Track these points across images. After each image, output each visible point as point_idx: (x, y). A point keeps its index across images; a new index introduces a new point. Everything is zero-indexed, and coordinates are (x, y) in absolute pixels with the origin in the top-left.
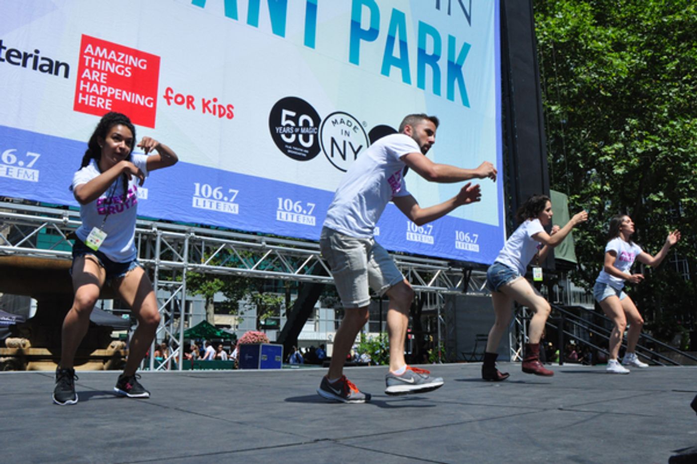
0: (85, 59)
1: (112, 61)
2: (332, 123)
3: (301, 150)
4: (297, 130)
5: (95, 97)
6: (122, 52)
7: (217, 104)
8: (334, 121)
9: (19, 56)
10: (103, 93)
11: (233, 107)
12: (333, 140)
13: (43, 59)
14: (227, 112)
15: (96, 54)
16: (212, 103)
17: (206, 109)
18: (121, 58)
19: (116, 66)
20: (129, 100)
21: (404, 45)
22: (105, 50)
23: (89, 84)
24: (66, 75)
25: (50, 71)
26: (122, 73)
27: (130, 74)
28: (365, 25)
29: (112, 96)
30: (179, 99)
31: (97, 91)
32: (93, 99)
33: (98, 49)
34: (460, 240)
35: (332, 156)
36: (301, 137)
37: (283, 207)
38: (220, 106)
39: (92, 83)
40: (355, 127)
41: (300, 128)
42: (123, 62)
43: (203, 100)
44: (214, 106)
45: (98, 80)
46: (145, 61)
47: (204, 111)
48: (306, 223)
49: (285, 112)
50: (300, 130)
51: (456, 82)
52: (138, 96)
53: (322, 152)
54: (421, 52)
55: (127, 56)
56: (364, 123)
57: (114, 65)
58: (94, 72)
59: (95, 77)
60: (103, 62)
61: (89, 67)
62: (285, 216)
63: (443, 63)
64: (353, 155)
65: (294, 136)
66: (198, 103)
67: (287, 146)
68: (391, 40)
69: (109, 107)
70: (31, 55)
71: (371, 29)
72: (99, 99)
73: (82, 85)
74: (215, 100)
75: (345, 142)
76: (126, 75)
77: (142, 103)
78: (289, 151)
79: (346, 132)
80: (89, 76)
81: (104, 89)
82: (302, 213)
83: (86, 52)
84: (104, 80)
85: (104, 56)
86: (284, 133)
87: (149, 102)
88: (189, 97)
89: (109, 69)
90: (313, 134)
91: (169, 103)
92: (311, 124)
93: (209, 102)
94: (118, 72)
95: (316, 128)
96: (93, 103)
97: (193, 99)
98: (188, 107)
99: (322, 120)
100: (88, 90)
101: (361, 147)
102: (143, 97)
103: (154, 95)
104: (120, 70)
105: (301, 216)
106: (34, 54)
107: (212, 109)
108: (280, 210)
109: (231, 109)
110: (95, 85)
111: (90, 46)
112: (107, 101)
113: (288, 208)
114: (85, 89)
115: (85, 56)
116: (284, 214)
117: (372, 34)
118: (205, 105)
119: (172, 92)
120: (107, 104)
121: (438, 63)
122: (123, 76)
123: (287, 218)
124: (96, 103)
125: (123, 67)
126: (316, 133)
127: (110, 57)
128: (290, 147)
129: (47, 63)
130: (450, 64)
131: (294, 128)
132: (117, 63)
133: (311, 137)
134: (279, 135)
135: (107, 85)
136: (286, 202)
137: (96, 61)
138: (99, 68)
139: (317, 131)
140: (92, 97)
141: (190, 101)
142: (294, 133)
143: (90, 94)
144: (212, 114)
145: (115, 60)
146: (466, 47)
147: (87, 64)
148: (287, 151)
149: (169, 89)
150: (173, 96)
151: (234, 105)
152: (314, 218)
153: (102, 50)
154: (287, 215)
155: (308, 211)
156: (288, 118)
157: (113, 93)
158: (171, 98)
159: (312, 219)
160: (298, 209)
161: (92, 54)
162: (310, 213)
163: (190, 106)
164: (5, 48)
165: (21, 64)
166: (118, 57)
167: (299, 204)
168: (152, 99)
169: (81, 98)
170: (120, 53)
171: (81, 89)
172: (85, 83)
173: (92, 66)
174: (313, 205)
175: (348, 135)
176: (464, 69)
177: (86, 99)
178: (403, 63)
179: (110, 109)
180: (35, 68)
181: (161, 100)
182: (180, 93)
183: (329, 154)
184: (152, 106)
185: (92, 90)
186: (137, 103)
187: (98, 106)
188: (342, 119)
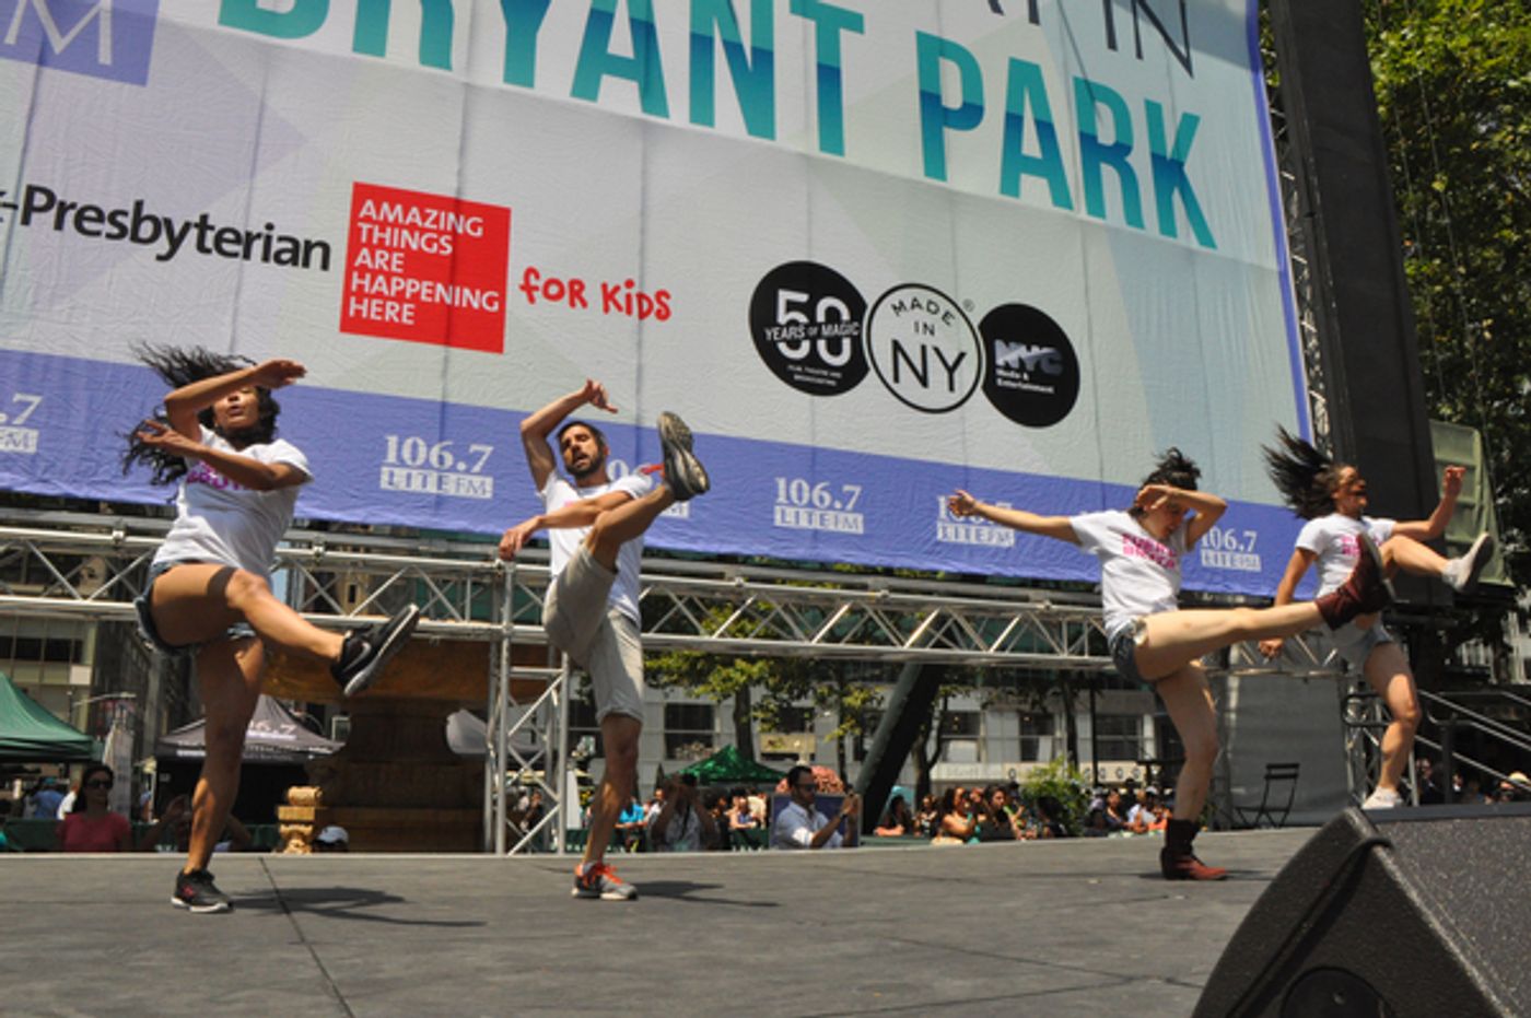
0: (360, 229)
1: (412, 228)
2: (892, 311)
3: (825, 373)
4: (814, 331)
5: (381, 302)
6: (434, 207)
7: (634, 291)
8: (897, 305)
9: (237, 241)
10: (398, 293)
11: (668, 296)
12: (897, 347)
13: (281, 239)
14: (656, 306)
15: (382, 218)
16: (624, 291)
17: (611, 304)
18: (431, 219)
19: (421, 236)
20: (449, 301)
21: (1046, 130)
22: (399, 208)
23: (368, 276)
24: (325, 266)
25: (294, 261)
26: (435, 248)
27: (449, 249)
28: (953, 98)
29: (416, 296)
30: (554, 290)
31: (384, 289)
32: (378, 305)
33: (386, 206)
34: (1211, 547)
35: (896, 379)
36: (822, 345)
37: (788, 497)
38: (641, 296)
39: (375, 273)
40: (947, 314)
41: (820, 325)
42: (434, 227)
43: (604, 286)
44: (628, 297)
45: (385, 268)
46: (479, 220)
47: (606, 309)
48: (842, 528)
49: (784, 296)
50: (820, 331)
51: (1176, 197)
52: (467, 292)
53: (872, 373)
54: (1088, 140)
55: (443, 214)
56: (968, 304)
57: (417, 234)
58: (378, 253)
59: (380, 262)
60: (396, 231)
61: (369, 244)
62: (793, 515)
63: (1140, 160)
64: (945, 374)
65: (806, 346)
66: (593, 294)
67: (791, 367)
68: (1013, 122)
69: (409, 318)
70: (259, 236)
71: (965, 104)
72: (389, 304)
73: (356, 281)
74: (630, 284)
75: (924, 348)
76: (442, 252)
77: (475, 305)
78: (797, 377)
79: (925, 326)
80: (368, 262)
81: (398, 284)
82: (831, 507)
83: (363, 213)
84: (398, 266)
85: (396, 219)
86: (784, 340)
87: (490, 301)
88: (573, 283)
89: (407, 244)
90: (850, 336)
91: (532, 300)
92: (845, 315)
93: (617, 289)
94: (425, 249)
95: (856, 324)
96: (378, 313)
97: (582, 287)
98: (572, 304)
99: (870, 303)
100: (367, 290)
101: (962, 356)
102: (478, 293)
103: (501, 285)
104: (429, 243)
105: (830, 515)
106: (265, 232)
107: (622, 302)
108: (780, 504)
109: (663, 299)
110: (381, 278)
111: (369, 203)
112: (406, 306)
113: (800, 498)
114: (361, 287)
115: (360, 224)
116: (790, 511)
117: (971, 114)
118: (609, 296)
119: (537, 276)
120: (406, 313)
121: (1129, 159)
122: (437, 255)
123: (797, 521)
124: (382, 314)
125: (435, 236)
126: (856, 333)
127: (409, 219)
128: (799, 369)
129: (289, 245)
130: (1158, 160)
131: (807, 326)
132: (423, 231)
133: (846, 343)
134: (774, 344)
135: (405, 276)
136: (794, 486)
137: (382, 230)
138: (387, 243)
139: (859, 329)
140: (375, 302)
141: (576, 291)
142: (806, 338)
143: (371, 297)
144: (624, 313)
145: (420, 223)
146: (1189, 123)
147: (364, 239)
148: (792, 378)
150: (540, 283)
151: (670, 292)
152: (860, 518)
153: (392, 208)
154: (797, 514)
155: (845, 504)
156: (791, 306)
157: (415, 290)
158: (536, 288)
159: (855, 521)
160: (822, 499)
161: (374, 217)
162: (850, 506)
163: (577, 301)
164: (212, 228)
165: (241, 253)
166: (424, 217)
167: (824, 489)
168: (495, 294)
169: (353, 306)
170: (428, 211)
171: (354, 288)
172: (362, 276)
173: (375, 241)
174: (857, 490)
175: (932, 333)
176: (1190, 169)
177: (364, 308)
178: (1049, 164)
179: (411, 322)
180: (266, 258)
181: (515, 296)
182: (555, 276)
183: (889, 377)
184: (496, 307)
185: (376, 288)
186: (464, 304)
187: (387, 318)
188: (915, 300)
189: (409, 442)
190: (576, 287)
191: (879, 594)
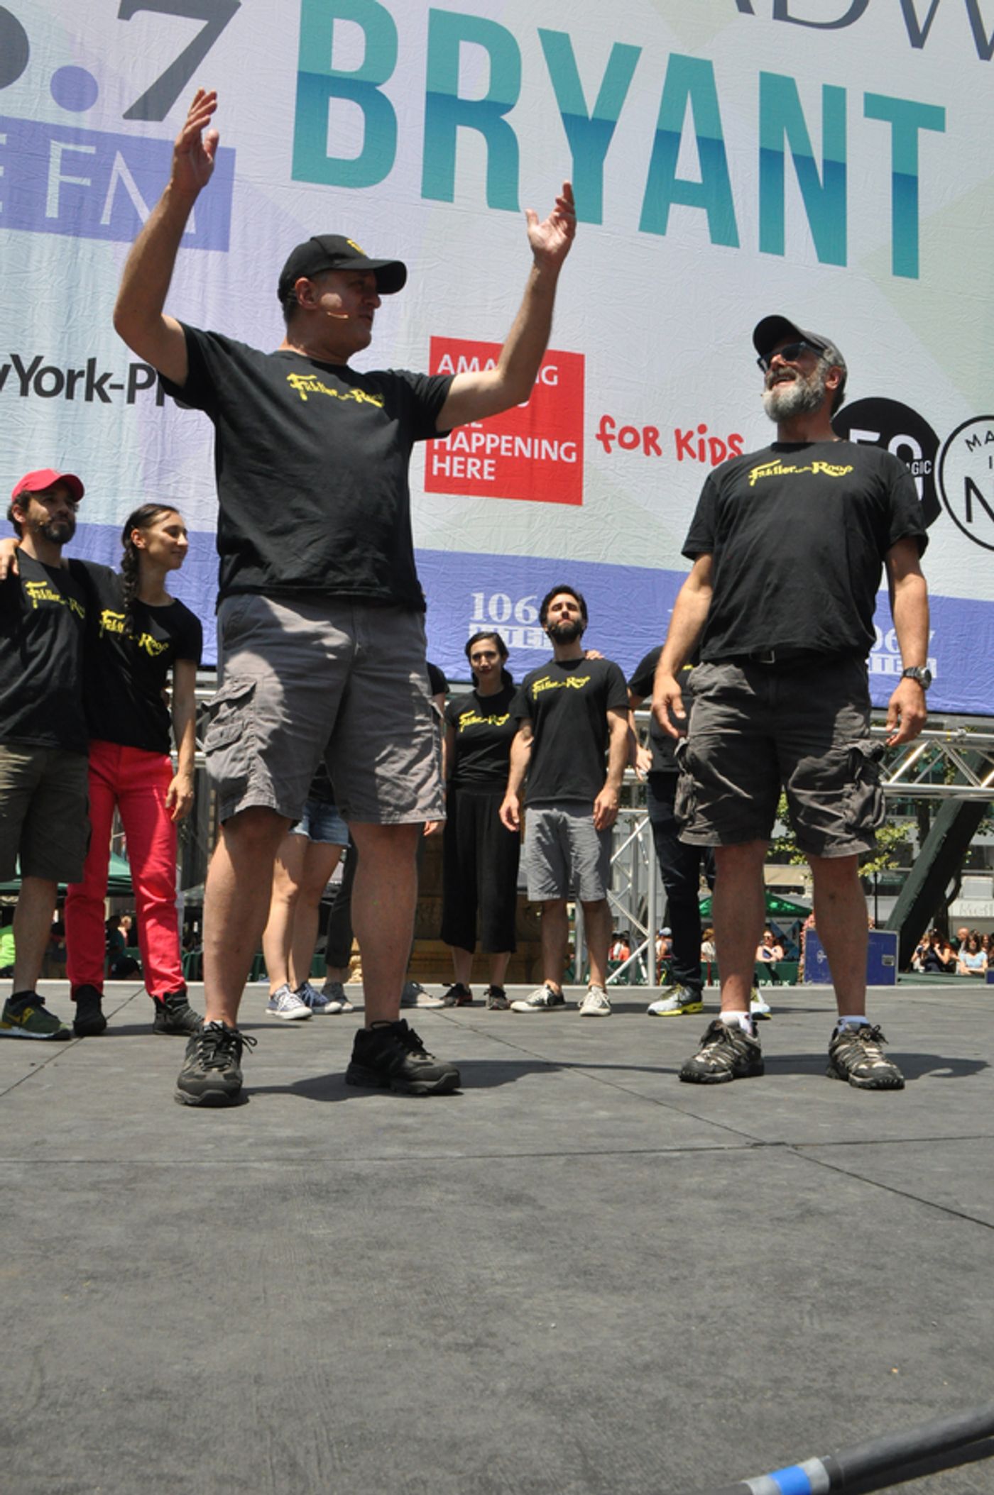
2: (965, 446)
5: (462, 459)
7: (706, 437)
8: (971, 440)
10: (478, 448)
11: (741, 440)
12: (969, 484)
16: (696, 437)
17: (684, 450)
20: (527, 454)
22: (475, 362)
29: (496, 451)
30: (629, 438)
31: (465, 446)
32: (460, 463)
33: (462, 361)
35: (969, 519)
38: (714, 441)
43: (678, 432)
44: (701, 442)
46: (555, 368)
47: (680, 457)
49: (857, 435)
52: (545, 443)
53: (944, 512)
66: (667, 442)
69: (490, 474)
72: (470, 460)
73: (437, 439)
74: (702, 429)
77: (554, 457)
81: (478, 440)
83: (441, 371)
84: (477, 422)
87: (568, 452)
88: (647, 430)
90: (923, 475)
91: (608, 449)
92: (917, 454)
93: (690, 434)
95: (928, 462)
96: (459, 471)
97: (656, 434)
98: (647, 452)
100: (448, 448)
102: (556, 444)
103: (578, 437)
107: (696, 450)
109: (736, 443)
110: (461, 435)
111: (447, 357)
112: (487, 462)
114: (442, 445)
118: (682, 443)
119: (613, 425)
120: (487, 469)
124: (464, 471)
126: (928, 471)
133: (919, 481)
135: (484, 432)
139: (932, 467)
140: (456, 459)
141: (650, 439)
143: (452, 454)
144: (697, 459)
149: (606, 419)
150: (616, 432)
151: (742, 435)
153: (468, 362)
157: (495, 445)
158: (612, 437)
161: (452, 373)
163: (652, 449)
168: (573, 445)
169: (436, 465)
171: (436, 446)
177: (447, 466)
179: (492, 478)
181: (592, 445)
182: (630, 424)
183: (961, 516)
184: (574, 459)
185: (457, 445)
186: (543, 457)
187: (469, 476)
188: (989, 433)
189: (495, 598)
190: (651, 435)
191: (956, 734)
